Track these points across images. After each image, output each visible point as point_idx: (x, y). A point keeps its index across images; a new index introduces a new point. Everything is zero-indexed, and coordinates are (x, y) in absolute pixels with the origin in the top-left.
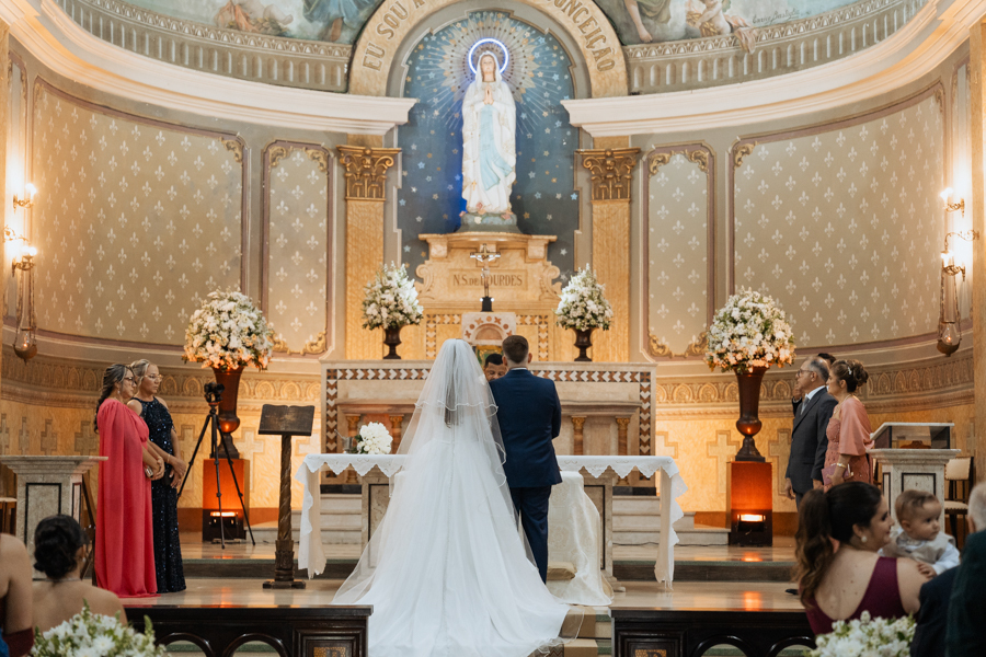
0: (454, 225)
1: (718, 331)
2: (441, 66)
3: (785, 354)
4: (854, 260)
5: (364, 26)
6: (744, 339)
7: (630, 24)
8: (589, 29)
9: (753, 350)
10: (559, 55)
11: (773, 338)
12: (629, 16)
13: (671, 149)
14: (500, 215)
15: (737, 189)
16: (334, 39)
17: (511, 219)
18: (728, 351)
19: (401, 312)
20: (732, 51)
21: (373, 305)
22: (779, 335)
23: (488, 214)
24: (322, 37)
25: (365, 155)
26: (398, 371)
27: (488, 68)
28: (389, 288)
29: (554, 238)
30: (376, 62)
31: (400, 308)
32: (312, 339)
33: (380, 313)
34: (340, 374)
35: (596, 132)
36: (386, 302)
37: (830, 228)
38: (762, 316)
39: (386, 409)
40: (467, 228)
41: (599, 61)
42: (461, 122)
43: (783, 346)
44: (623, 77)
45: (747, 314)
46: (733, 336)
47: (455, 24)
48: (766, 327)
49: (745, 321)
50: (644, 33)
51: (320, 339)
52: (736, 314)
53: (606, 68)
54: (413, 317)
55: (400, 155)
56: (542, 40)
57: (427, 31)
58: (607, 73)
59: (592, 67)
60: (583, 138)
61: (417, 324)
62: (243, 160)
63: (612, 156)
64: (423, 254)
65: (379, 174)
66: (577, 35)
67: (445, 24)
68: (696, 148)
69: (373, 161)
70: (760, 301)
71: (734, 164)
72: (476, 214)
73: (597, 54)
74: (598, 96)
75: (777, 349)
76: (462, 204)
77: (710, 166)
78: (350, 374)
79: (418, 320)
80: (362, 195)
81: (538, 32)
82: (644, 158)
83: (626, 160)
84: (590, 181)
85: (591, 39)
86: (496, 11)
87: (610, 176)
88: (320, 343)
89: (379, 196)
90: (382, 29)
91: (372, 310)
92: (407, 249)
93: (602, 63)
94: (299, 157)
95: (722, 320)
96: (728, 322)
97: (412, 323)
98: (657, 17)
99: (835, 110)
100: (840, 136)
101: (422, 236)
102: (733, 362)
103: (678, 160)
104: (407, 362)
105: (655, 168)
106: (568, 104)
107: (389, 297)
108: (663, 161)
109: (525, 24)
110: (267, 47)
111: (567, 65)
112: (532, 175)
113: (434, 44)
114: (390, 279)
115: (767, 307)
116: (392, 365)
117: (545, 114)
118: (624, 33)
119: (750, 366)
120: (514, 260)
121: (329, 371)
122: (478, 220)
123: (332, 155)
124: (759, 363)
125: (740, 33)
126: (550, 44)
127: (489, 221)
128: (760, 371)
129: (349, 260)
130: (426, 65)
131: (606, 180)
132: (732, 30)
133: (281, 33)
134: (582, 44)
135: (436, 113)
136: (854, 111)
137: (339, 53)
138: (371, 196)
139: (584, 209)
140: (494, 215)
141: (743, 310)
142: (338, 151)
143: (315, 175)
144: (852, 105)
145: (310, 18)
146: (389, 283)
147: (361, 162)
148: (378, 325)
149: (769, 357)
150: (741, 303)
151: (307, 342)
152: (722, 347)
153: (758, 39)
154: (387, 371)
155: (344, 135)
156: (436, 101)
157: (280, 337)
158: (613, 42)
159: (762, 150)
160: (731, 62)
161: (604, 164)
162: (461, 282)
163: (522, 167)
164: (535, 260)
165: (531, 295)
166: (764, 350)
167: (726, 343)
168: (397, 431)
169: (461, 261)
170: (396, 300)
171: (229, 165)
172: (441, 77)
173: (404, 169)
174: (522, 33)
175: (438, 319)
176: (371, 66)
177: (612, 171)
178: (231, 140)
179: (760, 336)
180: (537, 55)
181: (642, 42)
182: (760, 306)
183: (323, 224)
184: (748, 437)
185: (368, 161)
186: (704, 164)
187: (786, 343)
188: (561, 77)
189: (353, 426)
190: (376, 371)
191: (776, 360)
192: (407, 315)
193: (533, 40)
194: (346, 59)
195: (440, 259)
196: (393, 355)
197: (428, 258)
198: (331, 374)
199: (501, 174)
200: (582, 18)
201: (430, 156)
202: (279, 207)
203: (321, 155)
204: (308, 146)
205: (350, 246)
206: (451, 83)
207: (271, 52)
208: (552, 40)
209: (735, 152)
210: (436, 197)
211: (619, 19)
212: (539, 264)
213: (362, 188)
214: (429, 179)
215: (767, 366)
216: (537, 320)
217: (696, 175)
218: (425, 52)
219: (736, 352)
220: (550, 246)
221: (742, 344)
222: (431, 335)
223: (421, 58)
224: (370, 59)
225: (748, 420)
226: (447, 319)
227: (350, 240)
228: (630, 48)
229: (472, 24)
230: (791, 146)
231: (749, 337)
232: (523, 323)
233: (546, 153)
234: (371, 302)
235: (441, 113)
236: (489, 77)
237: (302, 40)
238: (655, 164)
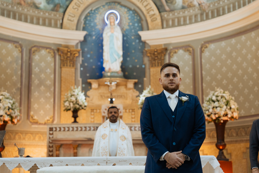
0: (101, 76)
1: (207, 105)
2: (96, 21)
3: (236, 115)
4: (251, 83)
5: (67, 7)
6: (218, 109)
7: (162, 6)
8: (148, 7)
9: (222, 113)
10: (137, 17)
11: (231, 108)
12: (161, 3)
13: (178, 48)
14: (117, 72)
15: (203, 61)
16: (57, 11)
17: (121, 74)
18: (211, 113)
19: (78, 104)
20: (199, 12)
21: (67, 102)
22: (233, 107)
23: (112, 72)
24: (53, 10)
25: (68, 52)
26: (77, 128)
27: (112, 21)
28: (74, 95)
29: (136, 80)
30: (72, 19)
31: (78, 103)
32: (48, 118)
33: (70, 104)
34: (54, 129)
35: (151, 43)
36: (72, 101)
37: (240, 72)
38: (225, 99)
39: (71, 142)
40: (105, 77)
41: (152, 18)
42: (102, 40)
43: (235, 111)
44: (160, 24)
45: (219, 98)
46: (213, 107)
47: (100, 7)
48: (227, 103)
49: (218, 101)
50: (167, 8)
51: (51, 118)
52: (214, 98)
53: (154, 21)
54: (83, 106)
55: (81, 52)
56: (131, 12)
57: (90, 9)
58: (155, 22)
59: (149, 20)
60: (146, 46)
61: (85, 109)
62: (22, 52)
63: (157, 51)
64: (89, 87)
65: (73, 58)
66: (144, 9)
67: (97, 7)
68: (187, 47)
69: (71, 54)
70: (224, 93)
71: (202, 52)
72: (108, 72)
73: (151, 16)
74: (151, 30)
75: (232, 113)
76: (103, 69)
77: (193, 53)
78: (58, 129)
79: (85, 108)
80: (67, 66)
81: (130, 9)
82: (168, 52)
83: (162, 52)
84: (149, 60)
85: (148, 11)
86: (115, 2)
87: (156, 58)
88: (51, 120)
89: (73, 66)
90: (74, 7)
91: (67, 104)
92: (84, 86)
93: (153, 19)
94: (43, 52)
95: (208, 101)
96: (211, 102)
97: (82, 108)
98: (171, 3)
99: (240, 28)
100: (243, 38)
101: (89, 80)
102: (214, 118)
103: (181, 52)
104: (81, 124)
105: (172, 55)
106: (141, 33)
107: (73, 99)
108: (175, 52)
109: (125, 6)
110: (31, 12)
111: (140, 20)
112: (128, 59)
113: (93, 14)
114: (74, 92)
115: (227, 95)
116: (75, 125)
117: (133, 37)
118: (160, 9)
119: (221, 120)
120: (122, 89)
121: (50, 128)
122: (109, 74)
123: (56, 52)
124: (225, 118)
125: (202, 6)
126: (134, 13)
127: (113, 74)
128: (225, 122)
129: (62, 89)
130: (90, 21)
131: (155, 60)
132: (199, 4)
133: (37, 8)
134: (145, 12)
135: (94, 37)
136: (249, 28)
137: (59, 15)
138: (70, 66)
139: (147, 71)
140: (115, 72)
141: (217, 96)
142: (58, 50)
143: (49, 59)
144: (248, 25)
145: (48, 3)
146: (73, 93)
147: (66, 54)
148: (69, 110)
149: (229, 116)
150: (216, 94)
151: (46, 119)
152: (209, 112)
153: (209, 7)
154: (73, 128)
155: (60, 45)
156: (94, 33)
157: (35, 117)
158: (156, 11)
159: (212, 46)
160: (199, 16)
161: (154, 54)
162: (103, 97)
163: (125, 56)
164: (130, 89)
165: (129, 102)
166: (227, 113)
167: (211, 110)
168: (75, 151)
169: (103, 90)
170: (76, 100)
171: (16, 53)
172: (95, 25)
173: (83, 57)
174: (124, 10)
175: (95, 111)
176: (70, 20)
177: (157, 57)
178: (17, 45)
179: (225, 107)
180: (130, 17)
181: (166, 11)
182: (224, 95)
183: (52, 76)
184: (221, 150)
185: (69, 54)
186: (190, 52)
187: (236, 110)
188: (138, 25)
189: (58, 149)
190: (69, 128)
191: (232, 118)
192: (81, 106)
193: (128, 12)
194: (61, 18)
195: (96, 89)
196: (75, 121)
197: (91, 88)
198: (51, 129)
199: (117, 58)
200: (145, 4)
201: (92, 52)
202: (36, 70)
203: (52, 51)
204: (47, 48)
205: (62, 84)
206: (99, 27)
207: (33, 14)
208: (135, 12)
209: (202, 48)
210: (94, 67)
211: (158, 4)
212: (131, 91)
213: (67, 63)
214: (91, 61)
215: (229, 119)
216: (131, 111)
217: (187, 57)
218: (90, 16)
219: (215, 114)
220: (135, 84)
221: (218, 110)
222: (92, 116)
223: (89, 18)
224: (70, 18)
225: (220, 143)
226: (98, 111)
227: (62, 82)
228: (162, 14)
229: (106, 7)
230: (223, 43)
231: (221, 107)
232: (126, 112)
233: (133, 51)
234: (66, 101)
235: (96, 37)
236: (112, 24)
237: (45, 11)
238: (172, 54)
